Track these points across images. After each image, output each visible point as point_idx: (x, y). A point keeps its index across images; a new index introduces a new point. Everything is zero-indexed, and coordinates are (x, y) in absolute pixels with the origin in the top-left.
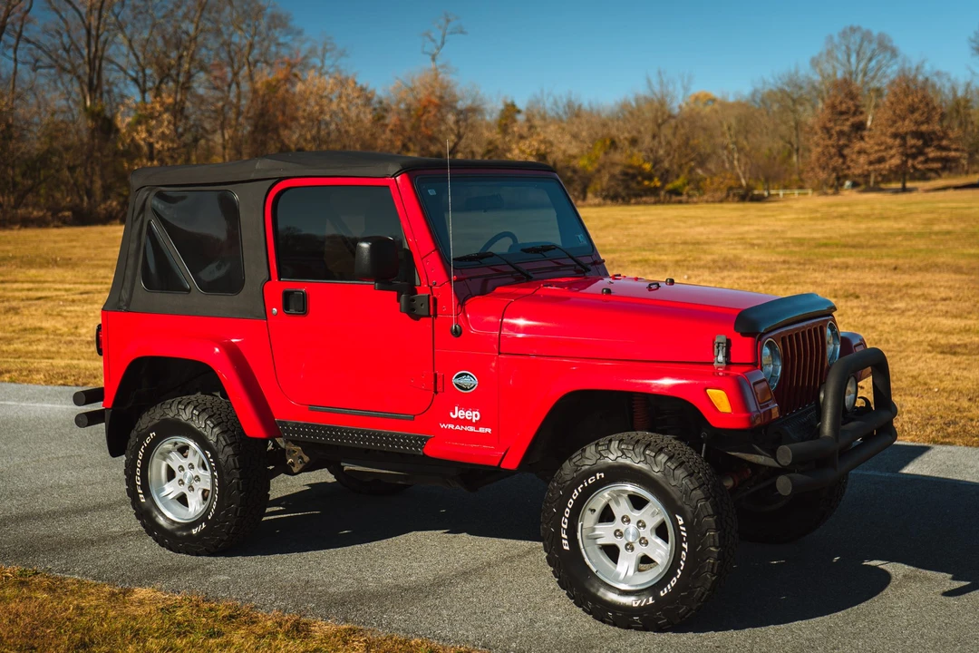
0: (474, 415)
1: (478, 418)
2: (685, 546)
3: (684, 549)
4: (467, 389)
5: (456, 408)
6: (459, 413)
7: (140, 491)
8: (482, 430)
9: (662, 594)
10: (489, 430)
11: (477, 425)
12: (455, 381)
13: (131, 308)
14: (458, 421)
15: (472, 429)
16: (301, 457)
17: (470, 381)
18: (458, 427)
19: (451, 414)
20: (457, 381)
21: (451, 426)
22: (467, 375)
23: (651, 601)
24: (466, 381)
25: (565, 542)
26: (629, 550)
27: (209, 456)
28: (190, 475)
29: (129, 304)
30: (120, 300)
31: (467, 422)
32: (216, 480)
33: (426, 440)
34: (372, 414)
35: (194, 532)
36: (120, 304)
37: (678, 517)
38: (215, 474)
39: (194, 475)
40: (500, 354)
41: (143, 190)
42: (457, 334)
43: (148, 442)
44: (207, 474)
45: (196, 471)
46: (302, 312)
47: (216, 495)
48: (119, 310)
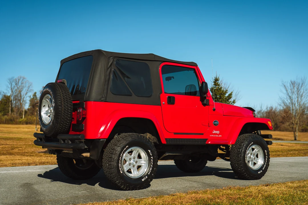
0: (218, 132)
2: (267, 157)
3: (266, 158)
4: (216, 125)
5: (214, 130)
6: (215, 132)
7: (120, 169)
8: (219, 136)
9: (263, 169)
10: (221, 136)
11: (218, 135)
14: (214, 134)
15: (217, 136)
18: (214, 136)
20: (214, 123)
21: (212, 136)
22: (216, 121)
23: (262, 171)
24: (216, 123)
25: (246, 160)
26: (252, 161)
27: (150, 152)
28: (134, 161)
29: (106, 99)
30: (102, 97)
31: (216, 134)
32: (152, 160)
33: (206, 140)
34: (191, 134)
35: (143, 180)
36: (102, 99)
37: (265, 151)
38: (151, 158)
39: (136, 161)
40: (224, 115)
41: (112, 57)
42: (214, 110)
43: (125, 150)
44: (141, 160)
45: (136, 159)
46: (173, 104)
47: (152, 165)
48: (102, 101)
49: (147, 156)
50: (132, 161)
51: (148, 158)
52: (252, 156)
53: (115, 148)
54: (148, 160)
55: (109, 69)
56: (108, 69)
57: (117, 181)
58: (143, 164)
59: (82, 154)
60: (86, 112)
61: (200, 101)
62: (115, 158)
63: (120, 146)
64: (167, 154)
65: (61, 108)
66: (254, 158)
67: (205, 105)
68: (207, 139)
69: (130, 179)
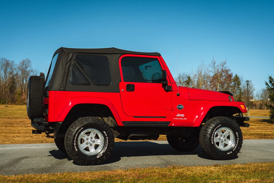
1: (184, 116)
3: (238, 140)
4: (181, 109)
5: (178, 114)
6: (179, 115)
7: (75, 147)
8: (184, 119)
9: (233, 150)
10: (186, 119)
11: (183, 118)
12: (177, 107)
13: (66, 90)
14: (178, 117)
15: (182, 119)
16: (117, 134)
17: (182, 107)
18: (178, 119)
19: (177, 115)
20: (178, 107)
21: (177, 119)
22: (181, 105)
23: (231, 152)
24: (180, 107)
25: (212, 142)
26: (222, 143)
27: (105, 133)
28: (91, 141)
29: (65, 88)
30: (61, 87)
31: (181, 117)
32: (107, 140)
33: (169, 123)
34: (154, 117)
35: (98, 157)
36: (61, 89)
37: (236, 133)
38: (107, 138)
39: (93, 140)
40: (189, 100)
41: (71, 53)
42: (178, 95)
43: (80, 131)
44: (98, 139)
45: (94, 139)
46: (133, 90)
47: (107, 145)
48: (61, 90)
49: (102, 136)
50: (89, 140)
51: (103, 138)
52: (222, 138)
53: (71, 129)
54: (103, 139)
55: (69, 63)
56: (67, 63)
57: (73, 157)
58: (99, 144)
59: (49, 134)
60: (48, 100)
61: (162, 87)
62: (71, 138)
63: (75, 128)
64: (132, 135)
65: (32, 97)
66: (224, 139)
67: (167, 91)
68: (171, 122)
69: (86, 156)
